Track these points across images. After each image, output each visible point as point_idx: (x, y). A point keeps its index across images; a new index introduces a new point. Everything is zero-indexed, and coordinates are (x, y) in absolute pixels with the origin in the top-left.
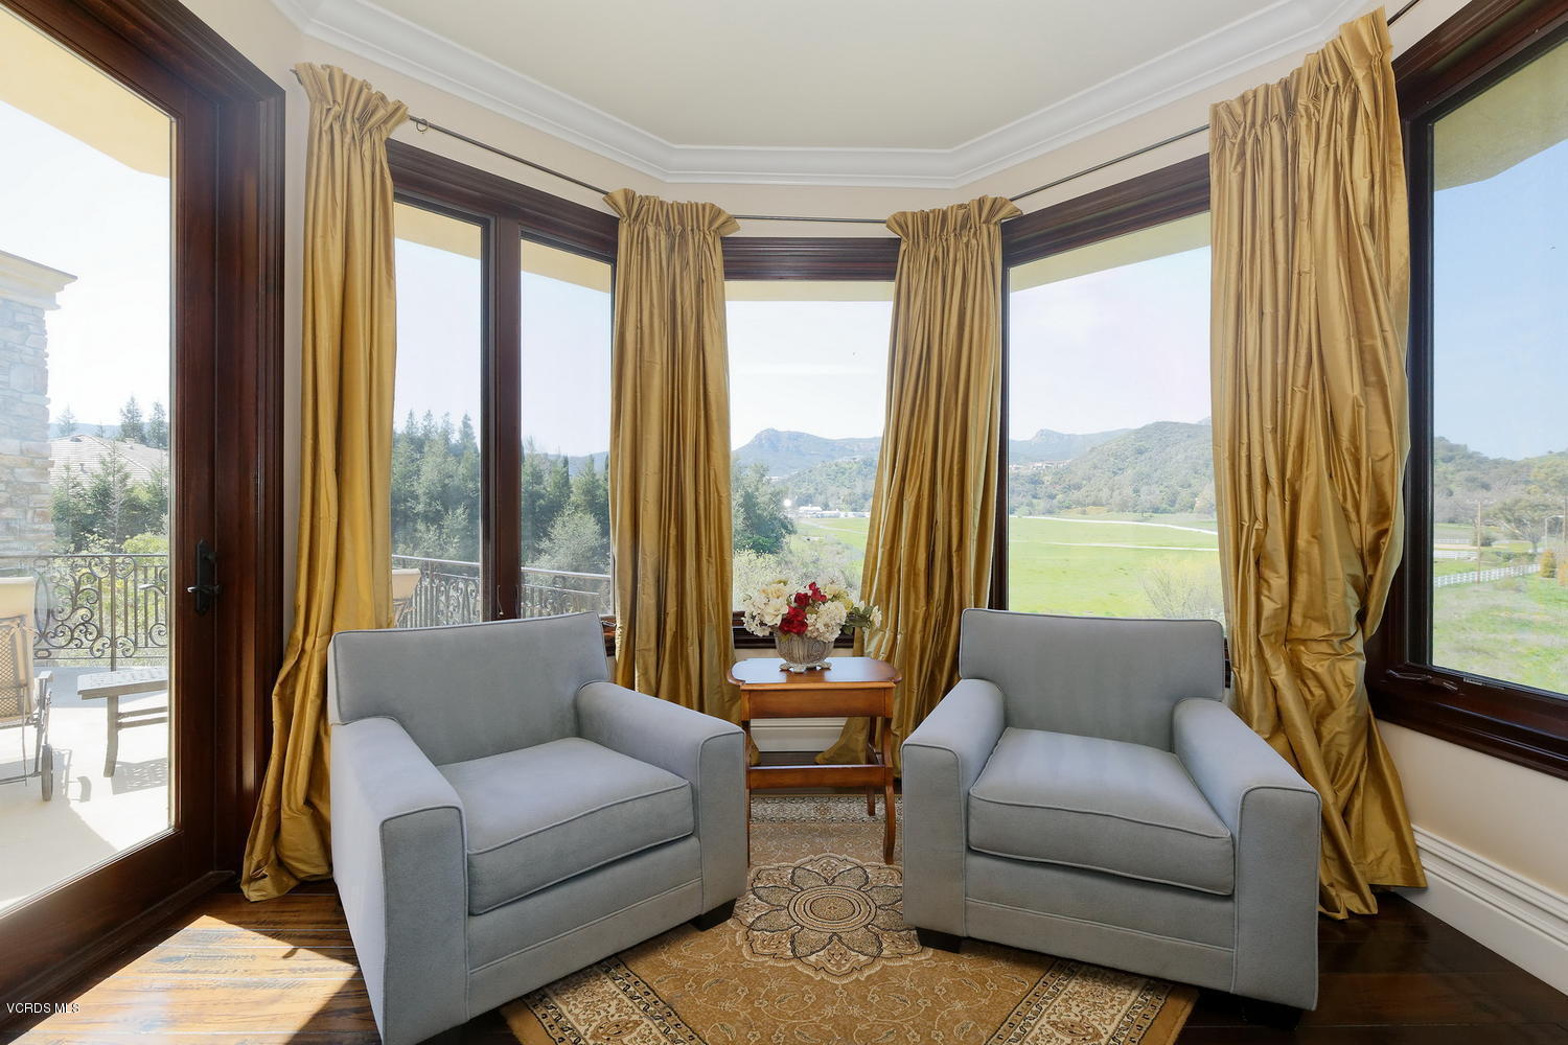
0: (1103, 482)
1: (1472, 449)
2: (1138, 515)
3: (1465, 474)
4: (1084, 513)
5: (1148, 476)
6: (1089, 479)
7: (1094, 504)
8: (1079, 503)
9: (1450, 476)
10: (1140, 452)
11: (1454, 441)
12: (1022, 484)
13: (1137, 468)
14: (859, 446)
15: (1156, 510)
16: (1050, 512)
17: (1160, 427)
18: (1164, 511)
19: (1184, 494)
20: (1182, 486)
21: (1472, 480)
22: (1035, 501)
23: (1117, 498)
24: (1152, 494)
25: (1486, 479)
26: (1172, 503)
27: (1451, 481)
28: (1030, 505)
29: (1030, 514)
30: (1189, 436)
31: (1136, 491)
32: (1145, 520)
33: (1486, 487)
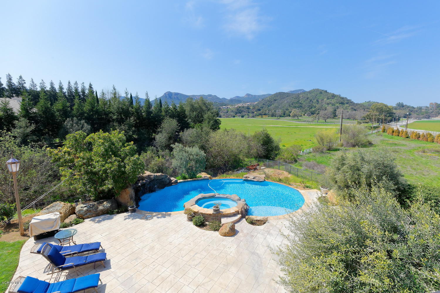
0: (266, 109)
1: (352, 100)
2: (276, 118)
3: (351, 107)
4: (262, 117)
5: (278, 107)
6: (262, 108)
7: (264, 115)
8: (260, 114)
9: (348, 108)
10: (275, 100)
11: (348, 99)
12: (245, 109)
13: (275, 105)
14: (196, 97)
15: (281, 116)
16: (253, 117)
17: (280, 93)
18: (282, 117)
19: (287, 112)
20: (286, 110)
21: (352, 108)
22: (249, 114)
23: (270, 113)
24: (279, 112)
25: (355, 108)
26: (284, 114)
27: (348, 109)
28: (248, 115)
29: (248, 117)
30: (287, 96)
31: (275, 111)
32: (278, 119)
33: (355, 110)
